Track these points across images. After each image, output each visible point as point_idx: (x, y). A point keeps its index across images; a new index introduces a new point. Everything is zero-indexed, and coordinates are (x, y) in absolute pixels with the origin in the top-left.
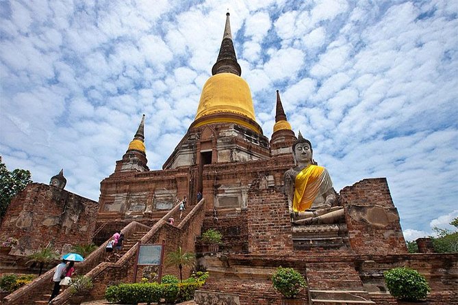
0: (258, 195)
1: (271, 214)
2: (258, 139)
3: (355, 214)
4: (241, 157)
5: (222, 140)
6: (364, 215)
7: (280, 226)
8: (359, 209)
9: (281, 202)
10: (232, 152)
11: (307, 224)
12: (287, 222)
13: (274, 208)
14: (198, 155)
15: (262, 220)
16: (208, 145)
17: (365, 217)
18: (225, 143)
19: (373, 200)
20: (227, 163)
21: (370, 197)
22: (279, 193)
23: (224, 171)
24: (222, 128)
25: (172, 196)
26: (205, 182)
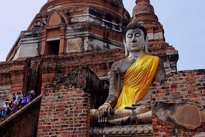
0: (54, 92)
1: (66, 113)
2: (121, 25)
3: (162, 113)
4: (95, 46)
5: (72, 27)
6: (172, 114)
7: (74, 127)
8: (167, 106)
9: (78, 99)
10: (83, 40)
11: (123, 124)
12: (82, 122)
13: (70, 106)
14: (43, 44)
15: (55, 120)
16: (56, 33)
17: (173, 117)
18: (76, 30)
19: (186, 96)
20: (77, 53)
21: (182, 93)
22: (78, 89)
23: (68, 62)
24: (75, 12)
25: (5, 93)
26: (44, 76)
